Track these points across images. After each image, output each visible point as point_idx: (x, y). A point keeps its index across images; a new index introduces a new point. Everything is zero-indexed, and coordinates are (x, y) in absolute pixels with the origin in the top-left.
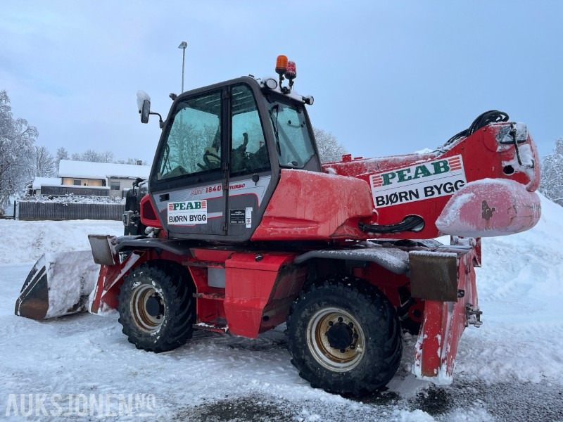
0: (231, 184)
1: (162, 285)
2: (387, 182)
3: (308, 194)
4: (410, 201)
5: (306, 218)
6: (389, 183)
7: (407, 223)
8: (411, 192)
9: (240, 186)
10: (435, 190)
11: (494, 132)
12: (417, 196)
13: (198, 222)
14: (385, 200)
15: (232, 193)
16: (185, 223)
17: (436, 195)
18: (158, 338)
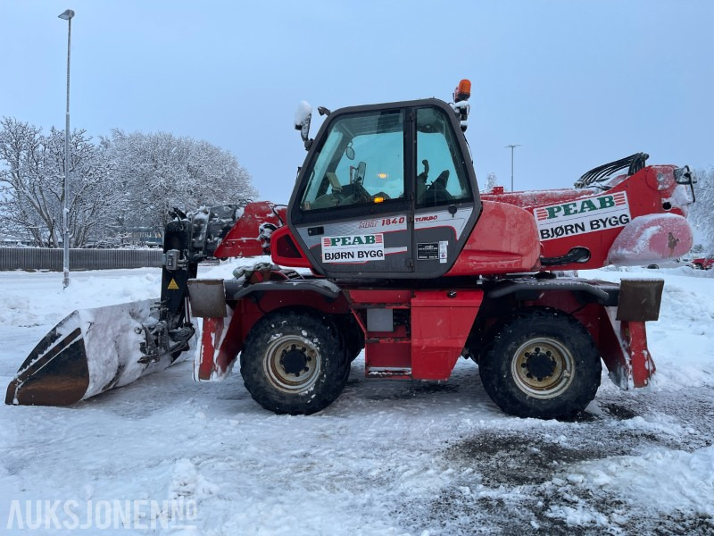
0: (416, 217)
1: (317, 334)
2: (552, 215)
3: (514, 226)
4: (575, 234)
5: (512, 251)
6: (554, 217)
7: (575, 255)
8: (577, 225)
9: (431, 218)
10: (600, 223)
11: (656, 172)
12: (583, 229)
13: (370, 258)
14: (550, 233)
15: (418, 225)
16: (350, 260)
17: (602, 228)
18: (313, 396)
